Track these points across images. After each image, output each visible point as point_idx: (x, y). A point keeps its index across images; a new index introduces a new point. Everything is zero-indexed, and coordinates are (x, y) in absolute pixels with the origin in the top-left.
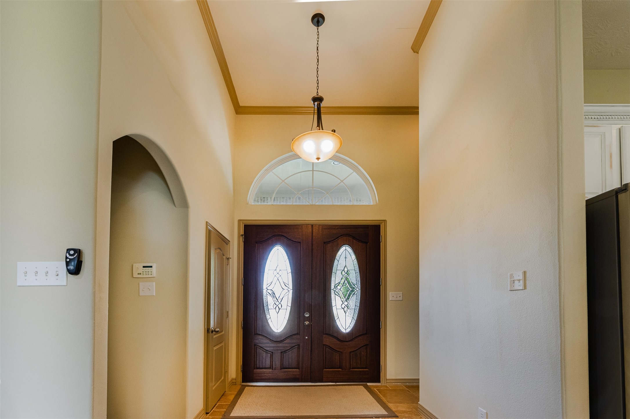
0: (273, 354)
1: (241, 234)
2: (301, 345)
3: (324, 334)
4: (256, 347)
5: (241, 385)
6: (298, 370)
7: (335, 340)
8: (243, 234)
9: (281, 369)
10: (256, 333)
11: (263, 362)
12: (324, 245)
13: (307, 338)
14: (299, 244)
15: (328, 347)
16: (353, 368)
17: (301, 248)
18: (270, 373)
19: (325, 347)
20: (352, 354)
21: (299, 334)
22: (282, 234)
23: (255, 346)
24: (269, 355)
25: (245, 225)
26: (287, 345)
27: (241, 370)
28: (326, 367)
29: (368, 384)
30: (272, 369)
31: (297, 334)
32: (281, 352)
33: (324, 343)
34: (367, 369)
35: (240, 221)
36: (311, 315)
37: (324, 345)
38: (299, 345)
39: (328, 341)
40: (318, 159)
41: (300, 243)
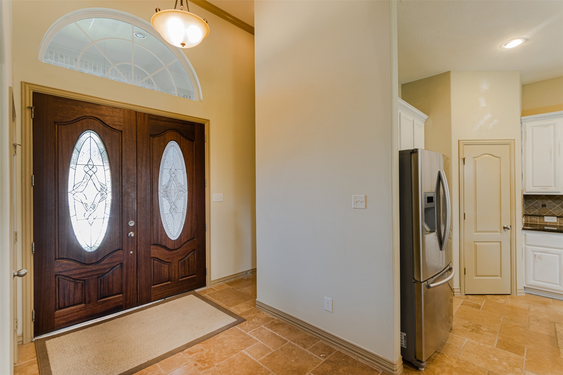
0: (85, 282)
1: (28, 105)
2: (125, 262)
3: (151, 245)
4: (58, 279)
5: (32, 342)
6: (121, 295)
7: (163, 250)
8: (32, 106)
9: (98, 299)
10: (57, 258)
11: (69, 297)
12: (150, 138)
13: (131, 252)
14: (120, 133)
15: (156, 259)
16: (181, 278)
17: (123, 138)
18: (80, 310)
19: (152, 261)
20: (181, 263)
21: (122, 250)
22: (97, 117)
23: (56, 278)
24: (80, 285)
25: (34, 93)
26: (106, 266)
27: (33, 319)
28: (155, 284)
29: (197, 291)
30: (85, 303)
31: (119, 249)
32: (98, 277)
33: (152, 256)
34: (195, 276)
35: (24, 84)
36: (137, 223)
37: (152, 257)
38: (121, 264)
39: (156, 252)
40: (183, 44)
41: (121, 131)
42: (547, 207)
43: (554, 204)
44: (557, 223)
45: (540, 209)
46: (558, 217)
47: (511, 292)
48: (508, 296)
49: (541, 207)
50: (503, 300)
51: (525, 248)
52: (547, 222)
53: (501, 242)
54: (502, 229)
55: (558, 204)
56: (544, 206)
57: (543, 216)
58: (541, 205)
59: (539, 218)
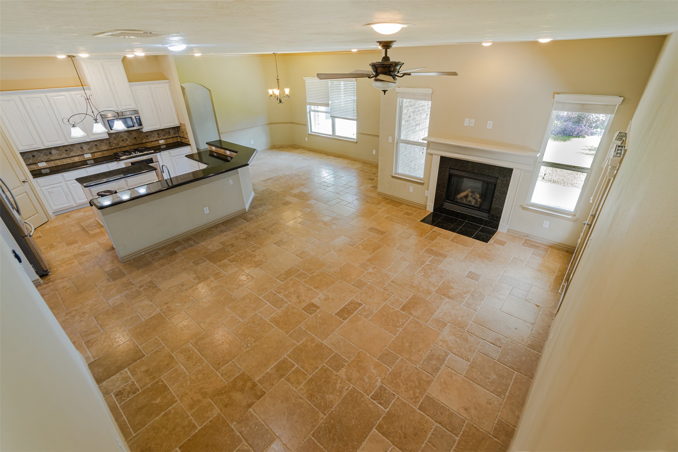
42: (36, 157)
43: (39, 154)
44: (46, 166)
45: (32, 159)
46: (46, 162)
47: (48, 219)
48: (48, 222)
49: (32, 157)
50: (48, 226)
51: (41, 189)
52: (41, 167)
53: (26, 192)
54: (22, 183)
55: (41, 153)
56: (34, 156)
57: (37, 163)
58: (32, 156)
59: (35, 165)
